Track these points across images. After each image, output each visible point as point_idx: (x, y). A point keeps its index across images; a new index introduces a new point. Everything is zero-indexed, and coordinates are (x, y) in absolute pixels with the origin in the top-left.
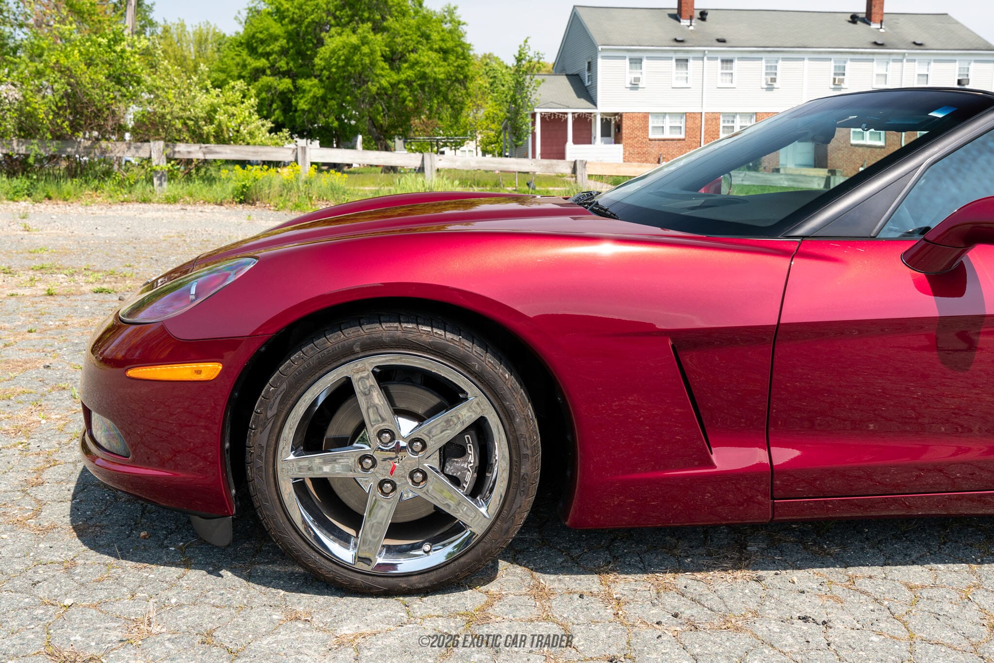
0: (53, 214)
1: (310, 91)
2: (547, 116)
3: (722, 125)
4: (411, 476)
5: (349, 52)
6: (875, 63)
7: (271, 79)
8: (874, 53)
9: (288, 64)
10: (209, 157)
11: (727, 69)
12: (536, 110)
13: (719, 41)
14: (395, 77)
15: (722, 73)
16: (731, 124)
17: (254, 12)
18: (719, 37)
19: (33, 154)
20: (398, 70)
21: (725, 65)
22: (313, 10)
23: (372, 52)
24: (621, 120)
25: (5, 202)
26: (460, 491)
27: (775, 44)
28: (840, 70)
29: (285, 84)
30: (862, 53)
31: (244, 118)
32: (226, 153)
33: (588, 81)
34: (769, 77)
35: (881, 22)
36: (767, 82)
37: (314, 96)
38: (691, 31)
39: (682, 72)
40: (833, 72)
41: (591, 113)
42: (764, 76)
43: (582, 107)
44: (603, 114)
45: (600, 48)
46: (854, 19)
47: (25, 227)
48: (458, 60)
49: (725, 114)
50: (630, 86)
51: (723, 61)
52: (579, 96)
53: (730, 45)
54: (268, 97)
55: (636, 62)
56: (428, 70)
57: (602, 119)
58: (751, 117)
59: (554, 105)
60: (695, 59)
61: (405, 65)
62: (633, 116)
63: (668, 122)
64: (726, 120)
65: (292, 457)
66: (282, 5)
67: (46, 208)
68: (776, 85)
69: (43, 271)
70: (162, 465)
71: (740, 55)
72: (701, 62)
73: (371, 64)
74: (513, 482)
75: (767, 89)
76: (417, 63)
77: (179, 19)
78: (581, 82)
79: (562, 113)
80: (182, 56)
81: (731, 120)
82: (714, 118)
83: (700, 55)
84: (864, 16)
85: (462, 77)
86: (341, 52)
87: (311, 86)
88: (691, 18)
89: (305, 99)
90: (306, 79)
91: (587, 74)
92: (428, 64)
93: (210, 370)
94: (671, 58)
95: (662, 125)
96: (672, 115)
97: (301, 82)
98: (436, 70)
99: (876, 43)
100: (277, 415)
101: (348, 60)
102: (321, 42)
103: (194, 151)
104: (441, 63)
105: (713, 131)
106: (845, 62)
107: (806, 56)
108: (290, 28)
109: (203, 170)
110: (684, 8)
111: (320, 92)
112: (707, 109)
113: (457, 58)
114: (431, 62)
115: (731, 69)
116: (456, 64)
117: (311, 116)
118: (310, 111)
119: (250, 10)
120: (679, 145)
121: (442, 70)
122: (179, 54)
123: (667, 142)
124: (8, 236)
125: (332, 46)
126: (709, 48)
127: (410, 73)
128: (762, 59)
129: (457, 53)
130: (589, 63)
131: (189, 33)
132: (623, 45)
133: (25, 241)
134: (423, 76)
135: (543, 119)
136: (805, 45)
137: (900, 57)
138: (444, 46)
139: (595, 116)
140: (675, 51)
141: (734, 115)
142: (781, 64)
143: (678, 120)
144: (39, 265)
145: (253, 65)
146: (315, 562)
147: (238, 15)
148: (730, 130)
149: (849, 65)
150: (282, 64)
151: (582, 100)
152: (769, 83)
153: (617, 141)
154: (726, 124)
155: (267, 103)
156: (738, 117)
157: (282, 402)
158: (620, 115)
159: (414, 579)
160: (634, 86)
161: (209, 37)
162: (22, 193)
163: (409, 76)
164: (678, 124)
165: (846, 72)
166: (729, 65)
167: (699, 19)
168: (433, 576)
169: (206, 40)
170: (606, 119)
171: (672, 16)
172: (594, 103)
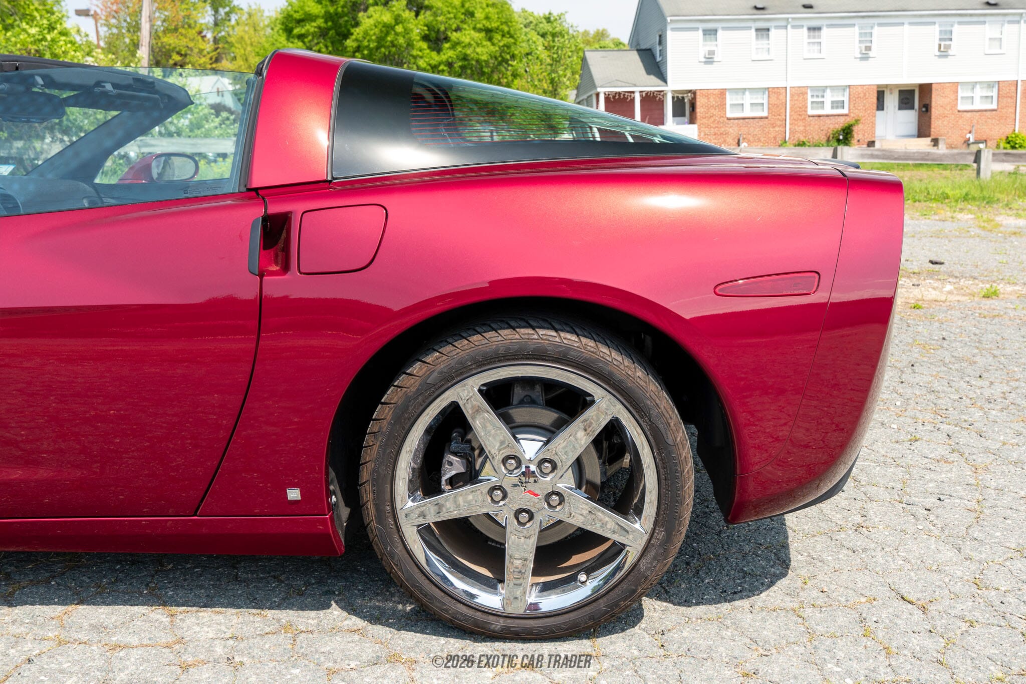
2: (611, 96)
3: (810, 100)
5: (381, 31)
6: (987, 25)
8: (985, 15)
11: (814, 38)
12: (599, 90)
13: (805, 7)
14: (435, 58)
15: (809, 43)
16: (820, 99)
18: (806, 3)
20: (439, 51)
21: (812, 33)
23: (408, 32)
24: (695, 98)
27: (873, 8)
28: (946, 35)
30: (971, 15)
33: (659, 56)
34: (863, 46)
36: (861, 51)
39: (763, 43)
40: (937, 36)
41: (661, 91)
42: (857, 44)
43: (652, 84)
44: (674, 92)
45: (669, 19)
48: (504, 39)
49: (814, 88)
50: (704, 60)
51: (809, 29)
52: (649, 73)
53: (817, 11)
55: (711, 33)
56: (469, 51)
57: (673, 98)
58: (844, 90)
59: (619, 84)
60: (777, 27)
61: (447, 45)
62: (708, 93)
63: (748, 99)
64: (815, 94)
68: (871, 54)
71: (829, 22)
72: (785, 30)
73: (407, 43)
75: (862, 59)
76: (458, 43)
78: (653, 56)
79: (628, 92)
81: (820, 95)
82: (800, 93)
83: (783, 23)
85: (508, 56)
86: (373, 32)
91: (658, 48)
92: (470, 45)
94: (750, 28)
95: (741, 102)
96: (753, 90)
98: (479, 50)
99: (987, 3)
101: (381, 40)
102: (357, 23)
104: (485, 43)
105: (800, 108)
106: (952, 26)
107: (906, 21)
112: (793, 82)
113: (503, 36)
114: (472, 42)
115: (819, 37)
116: (501, 44)
120: (761, 123)
121: (485, 50)
123: (747, 120)
125: (366, 26)
126: (794, 16)
127: (451, 53)
128: (854, 25)
129: (503, 31)
130: (660, 36)
132: (694, 16)
134: (465, 58)
135: (607, 99)
136: (905, 8)
137: (1017, 18)
138: (488, 25)
139: (666, 94)
140: (755, 20)
141: (824, 89)
142: (876, 30)
143: (760, 96)
148: (820, 105)
149: (956, 29)
151: (652, 77)
152: (864, 52)
153: (692, 121)
154: (815, 99)
156: (828, 90)
158: (694, 93)
160: (709, 60)
163: (450, 57)
164: (760, 101)
165: (954, 37)
166: (817, 33)
170: (678, 97)
172: (664, 80)
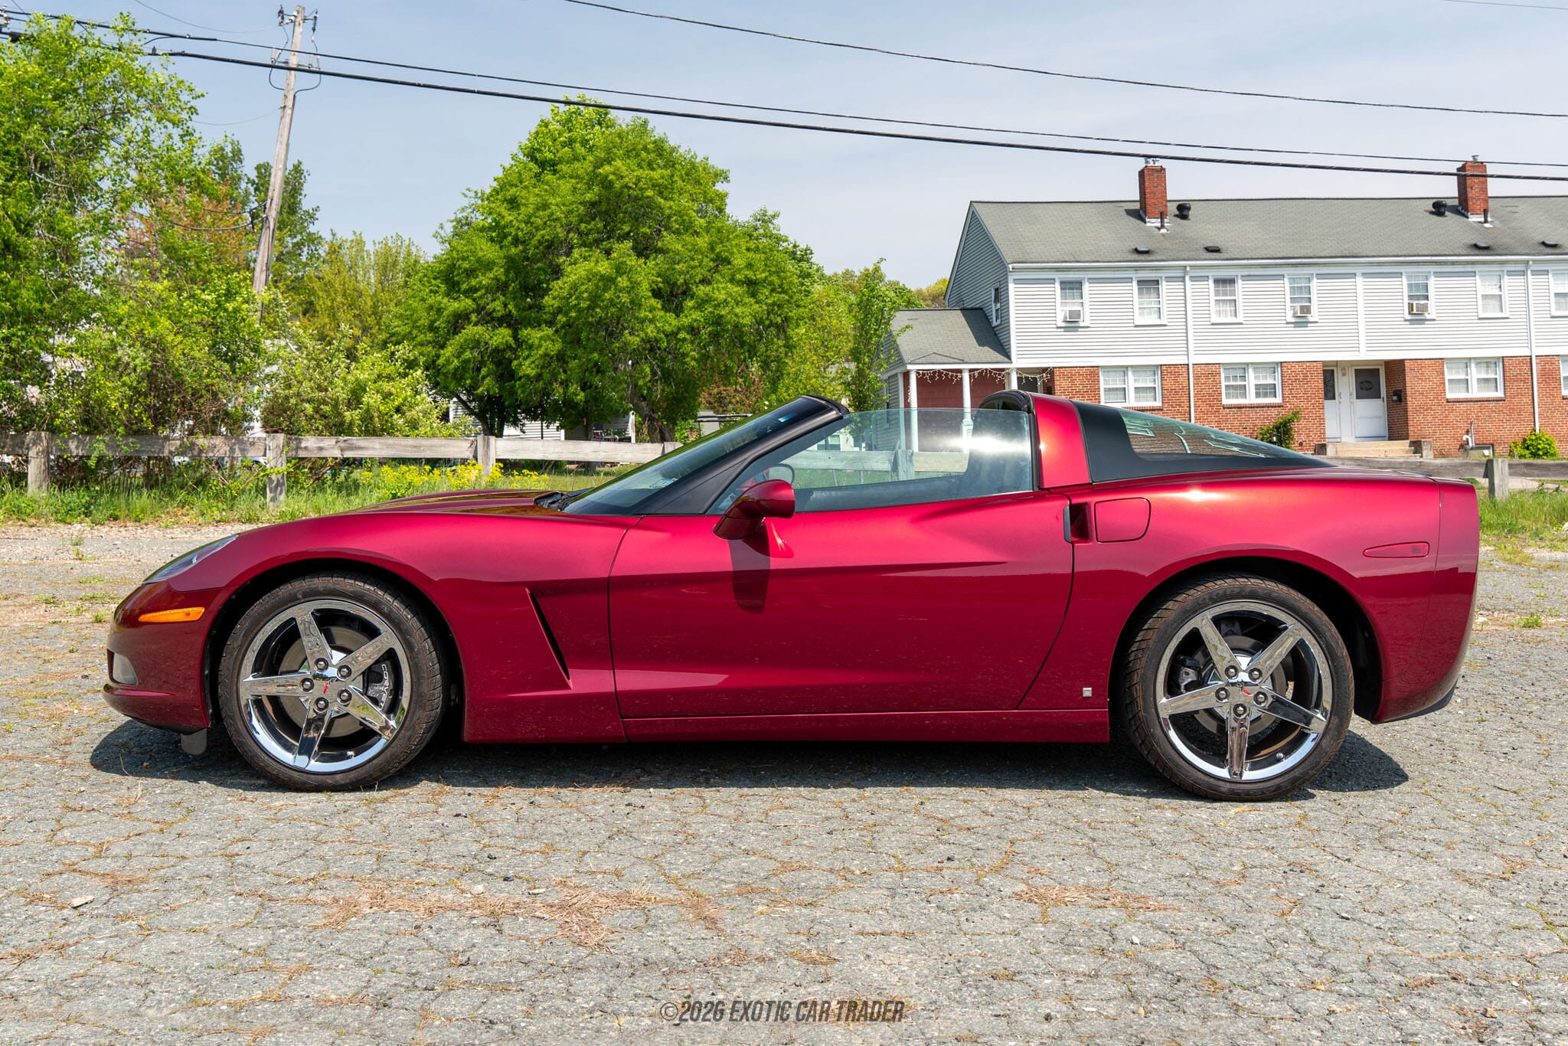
0: (118, 539)
1: (540, 346)
2: (927, 377)
3: (1224, 384)
4: (340, 695)
5: (597, 287)
6: (1477, 277)
7: (480, 329)
8: (1473, 263)
9: (505, 305)
10: (349, 454)
11: (1225, 294)
12: (909, 367)
13: (1208, 250)
14: (671, 321)
15: (1217, 301)
16: (1240, 383)
17: (462, 225)
18: (1210, 244)
19: (96, 454)
20: (678, 311)
21: (1221, 288)
22: (545, 223)
23: (634, 286)
24: (1052, 380)
25: (53, 524)
26: (378, 710)
27: (1303, 253)
28: (1418, 290)
29: (502, 336)
30: (1453, 263)
31: (405, 399)
32: (373, 449)
33: (997, 318)
34: (1298, 305)
35: (1485, 212)
36: (1295, 313)
37: (546, 355)
38: (1163, 235)
39: (1150, 300)
40: (1406, 294)
41: (1003, 370)
42: (1288, 303)
43: (986, 360)
44: (1020, 370)
45: (1010, 266)
46: (1439, 208)
47: (78, 554)
48: (774, 295)
49: (1229, 366)
50: (1064, 325)
51: (1217, 281)
52: (981, 343)
53: (1226, 256)
54: (475, 358)
55: (1072, 287)
56: (724, 312)
57: (1019, 378)
58: (1274, 369)
59: (939, 359)
60: (1169, 279)
61: (690, 303)
62: (1071, 372)
63: (1132, 382)
64: (1231, 375)
65: (251, 678)
66: (503, 217)
67: (110, 532)
68: (1310, 318)
69: (94, 601)
70: (159, 689)
71: (1246, 272)
72: (1180, 284)
73: (632, 302)
74: (414, 698)
75: (1297, 324)
76: (708, 300)
77: (355, 233)
78: (986, 319)
79: (952, 371)
80: (355, 290)
81: (1239, 375)
82: (1210, 372)
83: (1179, 273)
84: (1456, 202)
85: (779, 320)
86: (583, 288)
87: (541, 338)
88: (1162, 216)
89: (532, 359)
90: (533, 327)
91: (994, 307)
92: (725, 303)
93: (196, 612)
94: (1130, 280)
95: (1122, 386)
96: (1138, 368)
97: (525, 332)
98: (738, 310)
99: (1476, 246)
100: (241, 646)
101: (595, 299)
102: (557, 272)
103: (330, 448)
104: (746, 300)
105: (1210, 395)
106: (1427, 278)
107: (1358, 271)
108: (513, 250)
109: (344, 473)
110: (1149, 201)
111: (554, 347)
112: (1197, 356)
113: (773, 290)
114: (729, 300)
115: (1233, 293)
116: (770, 302)
117: (541, 384)
118: (539, 377)
119: (459, 221)
121: (747, 311)
122: (351, 287)
124: (53, 566)
125: (573, 277)
126: (1193, 263)
127: (696, 315)
128: (1283, 276)
129: (772, 284)
130: (997, 290)
131: (368, 255)
132: (1048, 262)
133: (75, 571)
134: (718, 321)
135: (921, 380)
136: (1356, 252)
137: (1521, 268)
138: (751, 275)
139: (1009, 374)
140: (1136, 269)
141: (1244, 367)
142: (1316, 284)
143: (1149, 377)
144: (90, 595)
145: (451, 309)
146: (264, 761)
147: (440, 231)
148: (1239, 391)
149: (1433, 282)
150: (497, 306)
151: (987, 348)
152: (1299, 314)
154: (1232, 383)
155: (472, 366)
156: (1251, 370)
157: (245, 636)
158: (1049, 371)
159: (338, 777)
160: (1072, 323)
161: (400, 259)
162: (77, 512)
163: (696, 320)
164: (1149, 385)
165: (1431, 294)
166: (1228, 288)
167: (1176, 216)
168: (352, 775)
169: (395, 264)
170: (1027, 378)
171: (1131, 213)
172: (1006, 353)
